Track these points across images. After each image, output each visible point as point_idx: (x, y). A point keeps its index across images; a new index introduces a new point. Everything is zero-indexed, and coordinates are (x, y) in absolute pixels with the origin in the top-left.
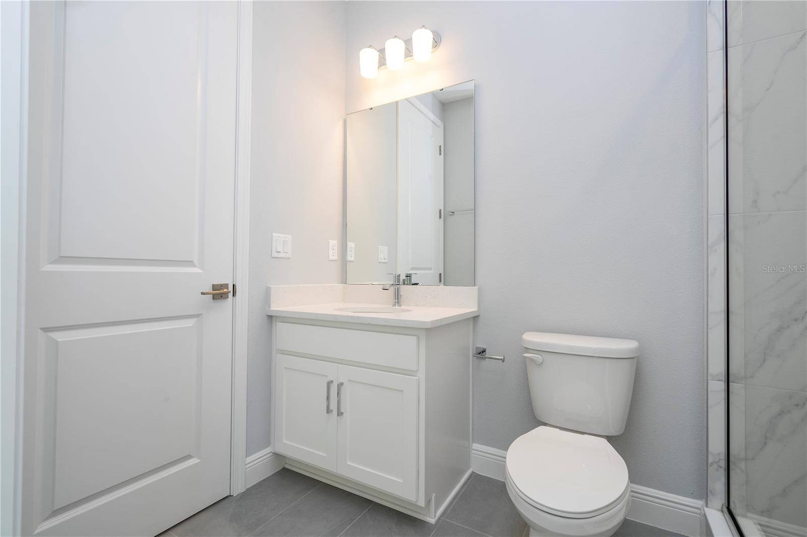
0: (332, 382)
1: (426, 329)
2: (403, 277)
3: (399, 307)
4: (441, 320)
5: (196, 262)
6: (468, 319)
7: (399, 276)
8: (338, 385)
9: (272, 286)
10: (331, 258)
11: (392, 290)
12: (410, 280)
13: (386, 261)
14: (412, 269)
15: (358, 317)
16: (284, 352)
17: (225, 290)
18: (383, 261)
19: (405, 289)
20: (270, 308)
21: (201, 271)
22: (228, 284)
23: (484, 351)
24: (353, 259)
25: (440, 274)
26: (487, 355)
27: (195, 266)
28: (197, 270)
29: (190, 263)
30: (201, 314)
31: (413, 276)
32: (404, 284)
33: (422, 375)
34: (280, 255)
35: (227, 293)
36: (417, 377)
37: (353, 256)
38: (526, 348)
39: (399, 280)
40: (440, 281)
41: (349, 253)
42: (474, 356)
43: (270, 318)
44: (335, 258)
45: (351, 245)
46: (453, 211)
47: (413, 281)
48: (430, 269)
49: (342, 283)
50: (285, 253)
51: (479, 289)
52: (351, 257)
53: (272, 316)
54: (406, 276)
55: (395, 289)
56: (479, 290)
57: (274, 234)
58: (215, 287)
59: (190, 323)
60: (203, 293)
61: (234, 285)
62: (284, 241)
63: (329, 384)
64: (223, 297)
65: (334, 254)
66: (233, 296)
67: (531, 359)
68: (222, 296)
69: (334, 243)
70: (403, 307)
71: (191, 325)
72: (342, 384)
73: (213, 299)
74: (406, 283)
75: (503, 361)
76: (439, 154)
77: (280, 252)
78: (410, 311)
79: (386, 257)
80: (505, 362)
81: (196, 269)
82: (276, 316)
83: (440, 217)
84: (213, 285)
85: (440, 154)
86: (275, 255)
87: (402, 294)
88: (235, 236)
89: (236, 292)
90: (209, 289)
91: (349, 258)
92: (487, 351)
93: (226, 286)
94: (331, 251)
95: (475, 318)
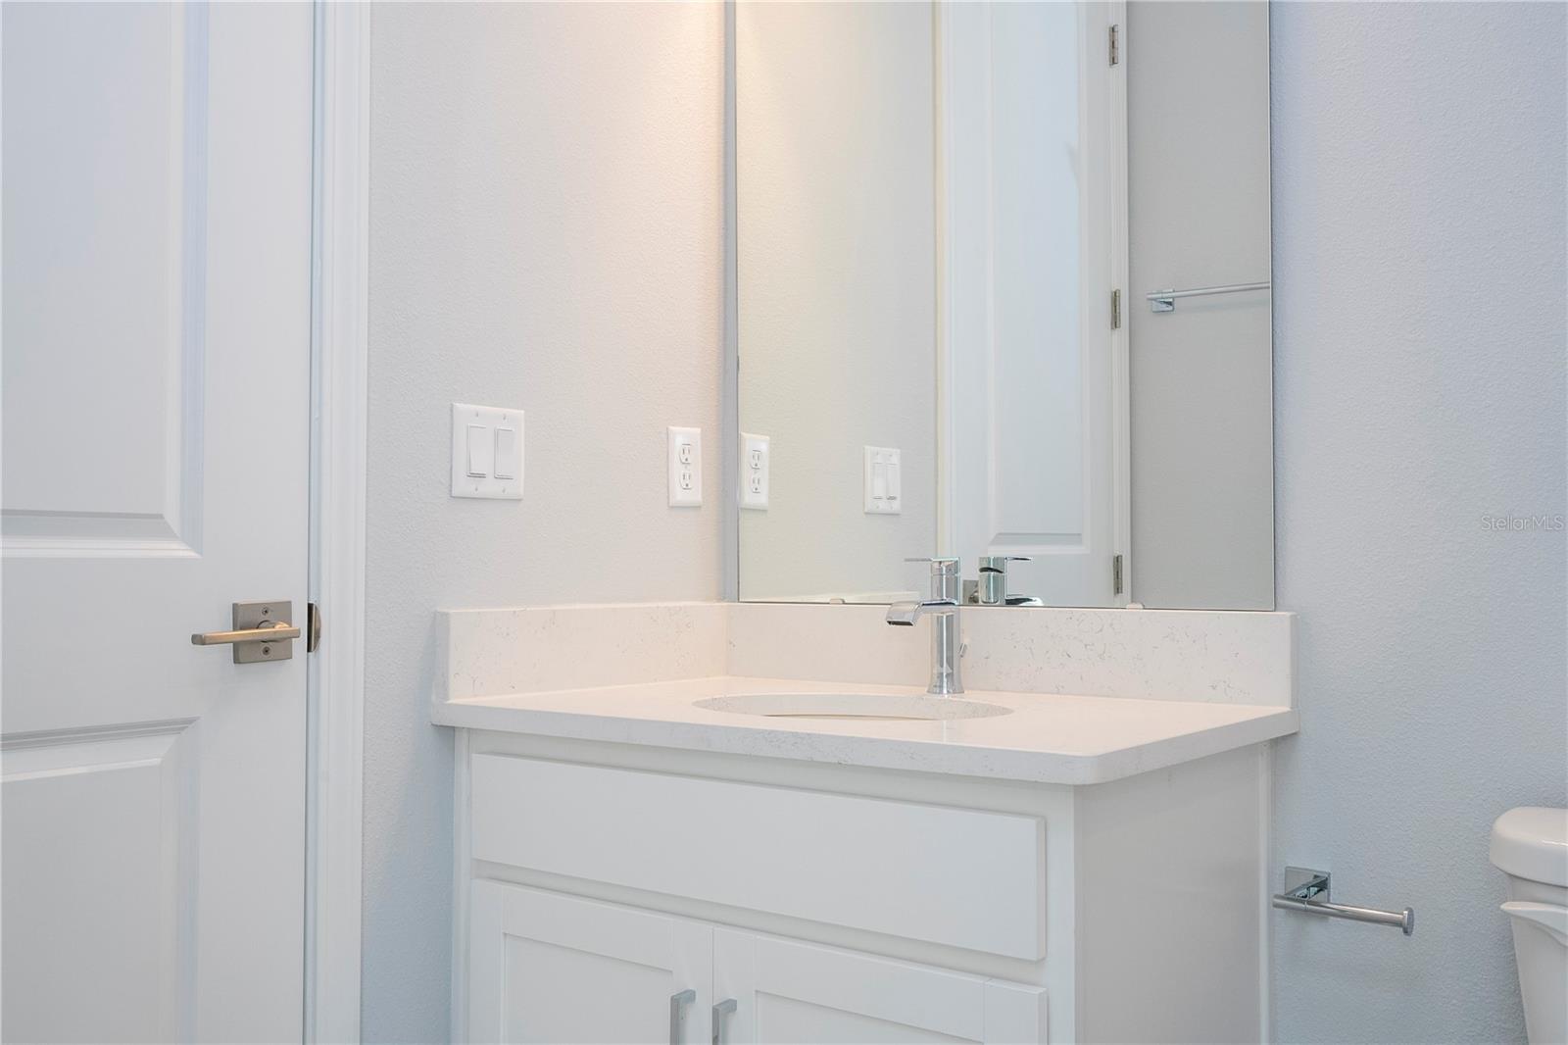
0: (690, 996)
1: (1081, 791)
2: (970, 572)
3: (957, 698)
4: (1139, 751)
5: (172, 518)
6: (1251, 750)
7: (954, 568)
8: (715, 1012)
9: (451, 611)
10: (680, 496)
11: (926, 622)
12: (999, 587)
13: (896, 506)
14: (1002, 538)
15: (795, 735)
16: (496, 873)
17: (281, 627)
18: (884, 506)
19: (981, 624)
20: (446, 697)
21: (192, 554)
22: (290, 602)
23: (1322, 885)
24: (762, 499)
25: (1118, 560)
26: (1337, 898)
27: (165, 533)
28: (178, 550)
29: (149, 523)
30: (190, 721)
31: (1010, 568)
32: (974, 600)
33: (1060, 979)
34: (489, 488)
35: (285, 640)
36: (1041, 990)
37: (764, 487)
38: (1511, 875)
39: (953, 582)
40: (1118, 590)
41: (747, 475)
42: (1276, 906)
43: (447, 733)
44: (695, 496)
45: (756, 443)
46: (1168, 296)
47: (1012, 592)
48: (1075, 538)
49: (722, 597)
50: (502, 478)
51: (1294, 620)
52: (755, 492)
53: (453, 728)
54: (983, 570)
55: (939, 620)
56: (1299, 628)
57: (458, 405)
58: (244, 617)
59: (150, 754)
60: (198, 640)
61: (310, 607)
62: (497, 433)
63: (679, 1005)
64: (271, 653)
65: (689, 484)
66: (309, 650)
67: (1535, 926)
68: (266, 651)
69: (687, 437)
70: (971, 697)
71: (156, 761)
72: (730, 1006)
73: (235, 662)
74: (981, 596)
75: (1406, 932)
76: (1107, 57)
77: (482, 476)
78: (1005, 711)
79: (896, 492)
80: (1416, 929)
81: (174, 546)
82: (469, 730)
83: (1115, 323)
84: (235, 606)
85: (1113, 61)
86: (463, 486)
87: (966, 641)
88: (315, 415)
89: (318, 637)
90: (219, 624)
91: (749, 498)
92: (1332, 884)
93: (284, 610)
94: (677, 470)
95: (1281, 745)
